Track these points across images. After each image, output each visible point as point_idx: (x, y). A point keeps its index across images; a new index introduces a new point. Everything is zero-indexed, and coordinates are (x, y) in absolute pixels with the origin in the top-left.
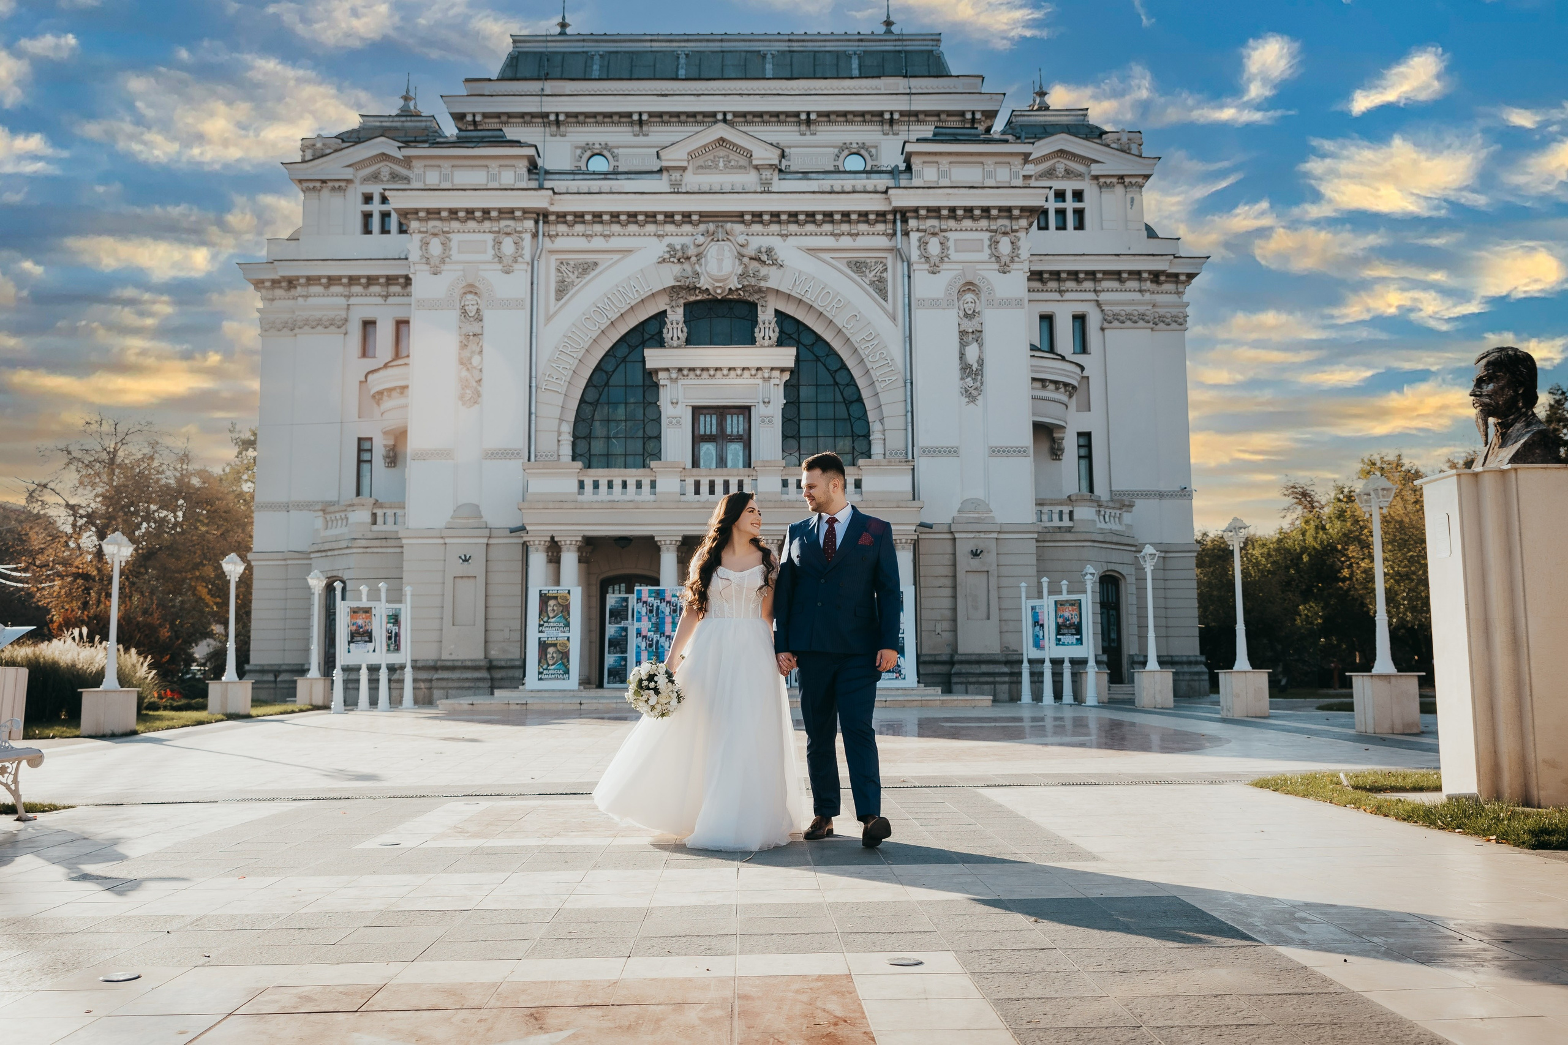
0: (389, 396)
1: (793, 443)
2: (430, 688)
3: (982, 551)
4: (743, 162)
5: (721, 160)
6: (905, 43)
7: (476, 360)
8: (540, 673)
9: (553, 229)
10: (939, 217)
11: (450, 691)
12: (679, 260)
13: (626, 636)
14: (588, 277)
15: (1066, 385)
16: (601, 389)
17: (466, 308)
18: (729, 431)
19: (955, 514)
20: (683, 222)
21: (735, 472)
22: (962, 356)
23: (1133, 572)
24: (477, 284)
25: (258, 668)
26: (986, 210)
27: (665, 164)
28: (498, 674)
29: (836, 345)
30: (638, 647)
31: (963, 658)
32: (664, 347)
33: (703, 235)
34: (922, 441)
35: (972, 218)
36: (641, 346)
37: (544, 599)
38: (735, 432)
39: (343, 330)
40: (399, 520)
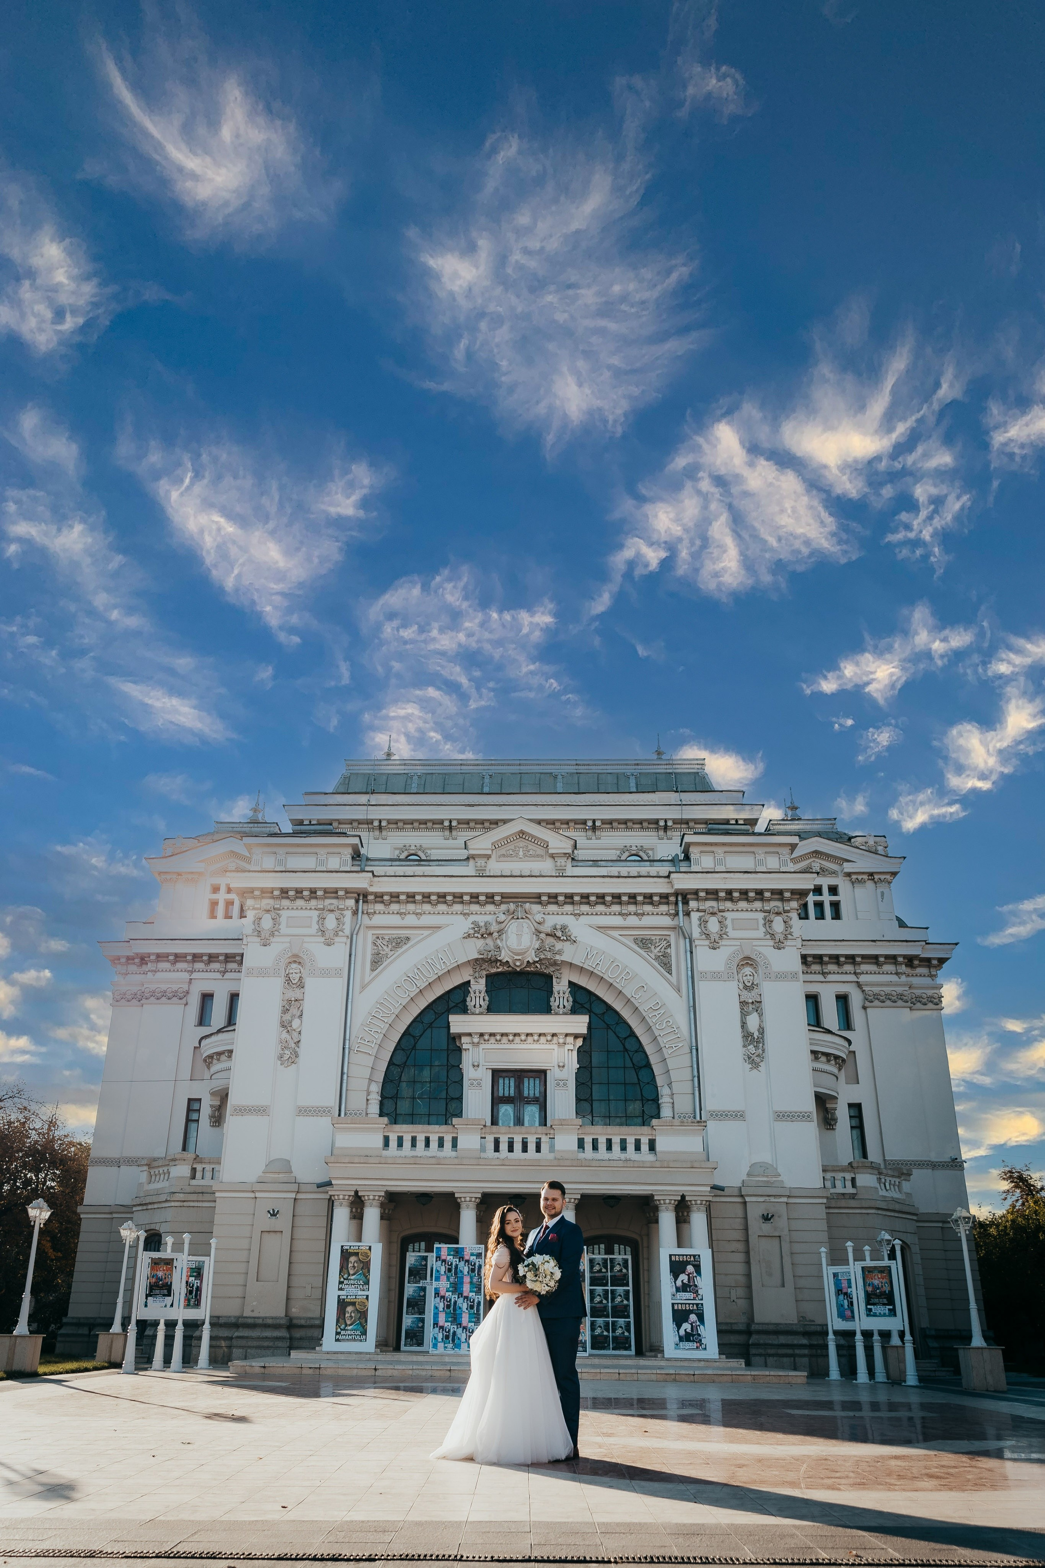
0: (218, 1060)
1: (586, 1105)
2: (230, 1347)
3: (773, 1216)
4: (540, 851)
5: (521, 849)
6: (674, 766)
7: (296, 1023)
8: (337, 1333)
9: (371, 908)
10: (717, 899)
11: (249, 1350)
12: (482, 935)
13: (424, 1296)
14: (400, 951)
15: (837, 1057)
16: (408, 1053)
17: (290, 976)
18: (526, 1094)
19: (745, 1178)
20: (487, 903)
21: (533, 1130)
22: (744, 1025)
23: (917, 1241)
24: (301, 955)
25: (75, 1321)
26: (760, 893)
27: (472, 852)
28: (298, 1334)
29: (626, 1014)
30: (436, 1308)
31: (760, 1328)
32: (467, 1013)
33: (504, 913)
34: (710, 1104)
35: (747, 900)
36: (446, 1013)
37: (346, 1255)
38: (532, 1095)
39: (184, 1001)
40: (216, 1174)
